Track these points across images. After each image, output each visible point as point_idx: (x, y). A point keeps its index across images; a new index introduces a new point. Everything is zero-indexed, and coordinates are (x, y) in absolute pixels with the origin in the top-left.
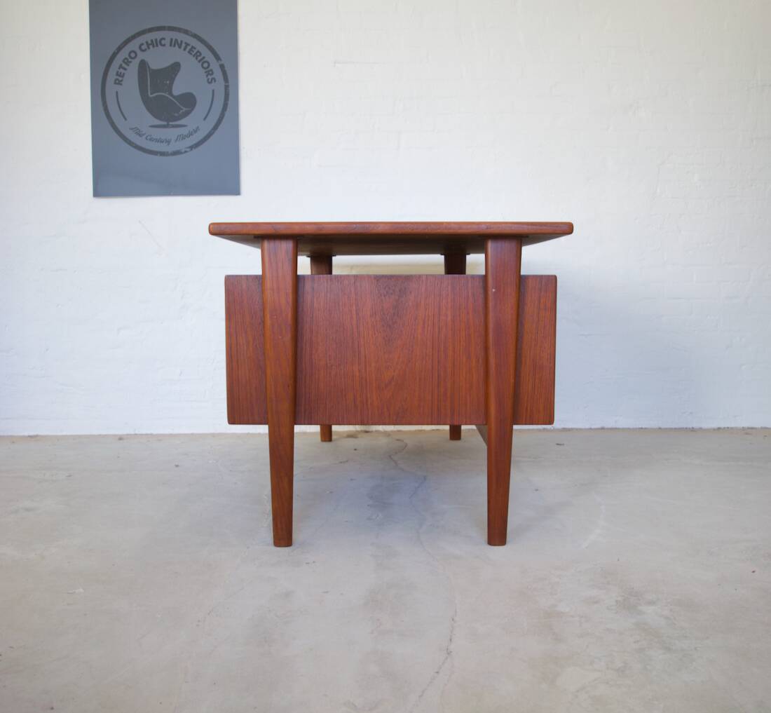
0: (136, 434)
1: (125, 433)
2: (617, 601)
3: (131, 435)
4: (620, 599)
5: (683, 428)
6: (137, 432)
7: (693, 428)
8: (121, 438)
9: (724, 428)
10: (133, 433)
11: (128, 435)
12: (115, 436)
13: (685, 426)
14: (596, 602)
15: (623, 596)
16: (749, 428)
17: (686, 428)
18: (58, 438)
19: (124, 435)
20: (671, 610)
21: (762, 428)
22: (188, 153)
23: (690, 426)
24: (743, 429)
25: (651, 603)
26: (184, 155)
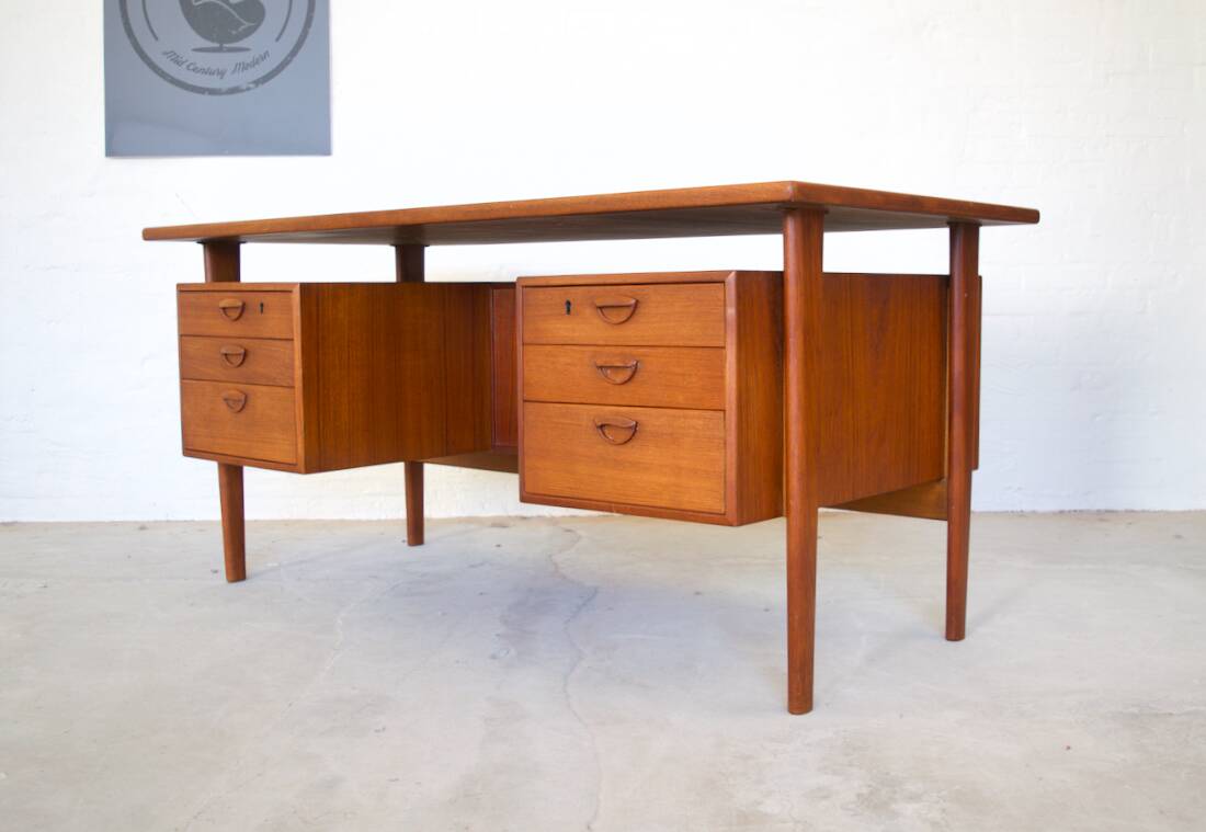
0: (168, 521)
1: (152, 519)
2: (859, 795)
3: (161, 522)
4: (865, 791)
5: (1007, 512)
6: (171, 518)
7: (1022, 511)
8: (143, 528)
9: (1069, 512)
10: (164, 519)
11: (156, 522)
12: (136, 522)
13: (1010, 509)
14: (825, 797)
15: (870, 786)
16: (1107, 511)
17: (1012, 512)
18: (46, 526)
19: (148, 522)
20: (944, 810)
21: (1127, 511)
22: (252, 91)
23: (1017, 508)
24: (1099, 511)
25: (914, 798)
26: (246, 93)
